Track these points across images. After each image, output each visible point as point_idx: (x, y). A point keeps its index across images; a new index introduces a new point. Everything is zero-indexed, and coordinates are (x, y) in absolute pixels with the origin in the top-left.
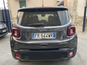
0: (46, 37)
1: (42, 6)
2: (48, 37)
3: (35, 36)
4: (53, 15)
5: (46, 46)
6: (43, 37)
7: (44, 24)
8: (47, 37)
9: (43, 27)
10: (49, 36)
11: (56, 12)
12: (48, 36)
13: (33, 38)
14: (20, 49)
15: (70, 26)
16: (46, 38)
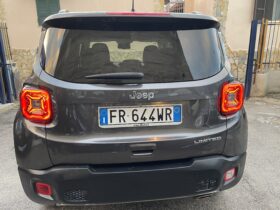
0: (148, 121)
1: (130, 11)
2: (157, 120)
3: (111, 117)
4: (155, 44)
5: (151, 151)
6: (140, 121)
7: (141, 74)
8: (153, 119)
9: (140, 84)
10: (160, 117)
11: (171, 32)
12: (155, 115)
13: (102, 123)
14: (54, 166)
15: (229, 82)
16: (149, 123)
